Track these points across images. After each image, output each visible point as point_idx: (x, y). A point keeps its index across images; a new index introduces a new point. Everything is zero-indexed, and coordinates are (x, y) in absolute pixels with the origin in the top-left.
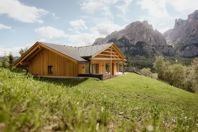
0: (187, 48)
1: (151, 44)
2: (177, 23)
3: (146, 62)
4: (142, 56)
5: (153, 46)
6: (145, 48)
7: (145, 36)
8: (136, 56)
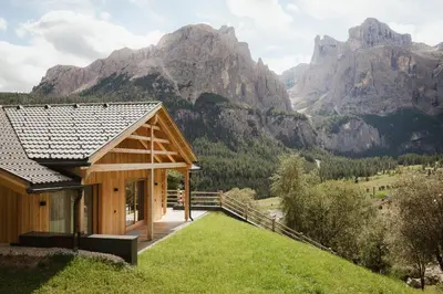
0: (347, 126)
1: (246, 106)
2: (321, 48)
3: (228, 162)
4: (216, 141)
5: (251, 112)
6: (228, 116)
7: (226, 77)
8: (198, 141)
